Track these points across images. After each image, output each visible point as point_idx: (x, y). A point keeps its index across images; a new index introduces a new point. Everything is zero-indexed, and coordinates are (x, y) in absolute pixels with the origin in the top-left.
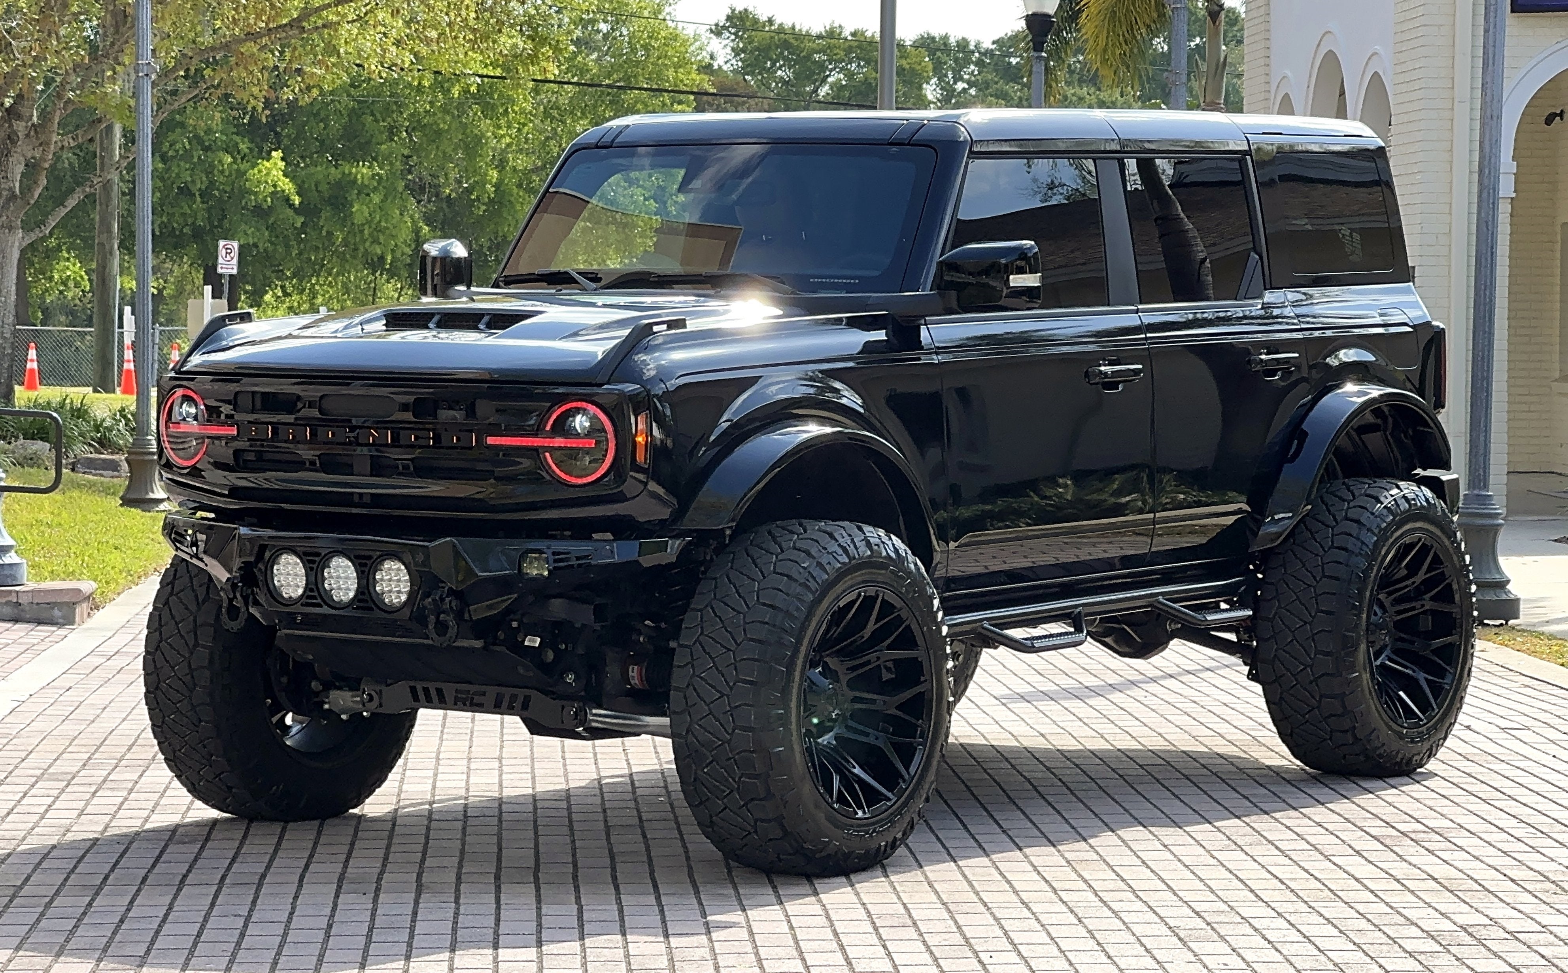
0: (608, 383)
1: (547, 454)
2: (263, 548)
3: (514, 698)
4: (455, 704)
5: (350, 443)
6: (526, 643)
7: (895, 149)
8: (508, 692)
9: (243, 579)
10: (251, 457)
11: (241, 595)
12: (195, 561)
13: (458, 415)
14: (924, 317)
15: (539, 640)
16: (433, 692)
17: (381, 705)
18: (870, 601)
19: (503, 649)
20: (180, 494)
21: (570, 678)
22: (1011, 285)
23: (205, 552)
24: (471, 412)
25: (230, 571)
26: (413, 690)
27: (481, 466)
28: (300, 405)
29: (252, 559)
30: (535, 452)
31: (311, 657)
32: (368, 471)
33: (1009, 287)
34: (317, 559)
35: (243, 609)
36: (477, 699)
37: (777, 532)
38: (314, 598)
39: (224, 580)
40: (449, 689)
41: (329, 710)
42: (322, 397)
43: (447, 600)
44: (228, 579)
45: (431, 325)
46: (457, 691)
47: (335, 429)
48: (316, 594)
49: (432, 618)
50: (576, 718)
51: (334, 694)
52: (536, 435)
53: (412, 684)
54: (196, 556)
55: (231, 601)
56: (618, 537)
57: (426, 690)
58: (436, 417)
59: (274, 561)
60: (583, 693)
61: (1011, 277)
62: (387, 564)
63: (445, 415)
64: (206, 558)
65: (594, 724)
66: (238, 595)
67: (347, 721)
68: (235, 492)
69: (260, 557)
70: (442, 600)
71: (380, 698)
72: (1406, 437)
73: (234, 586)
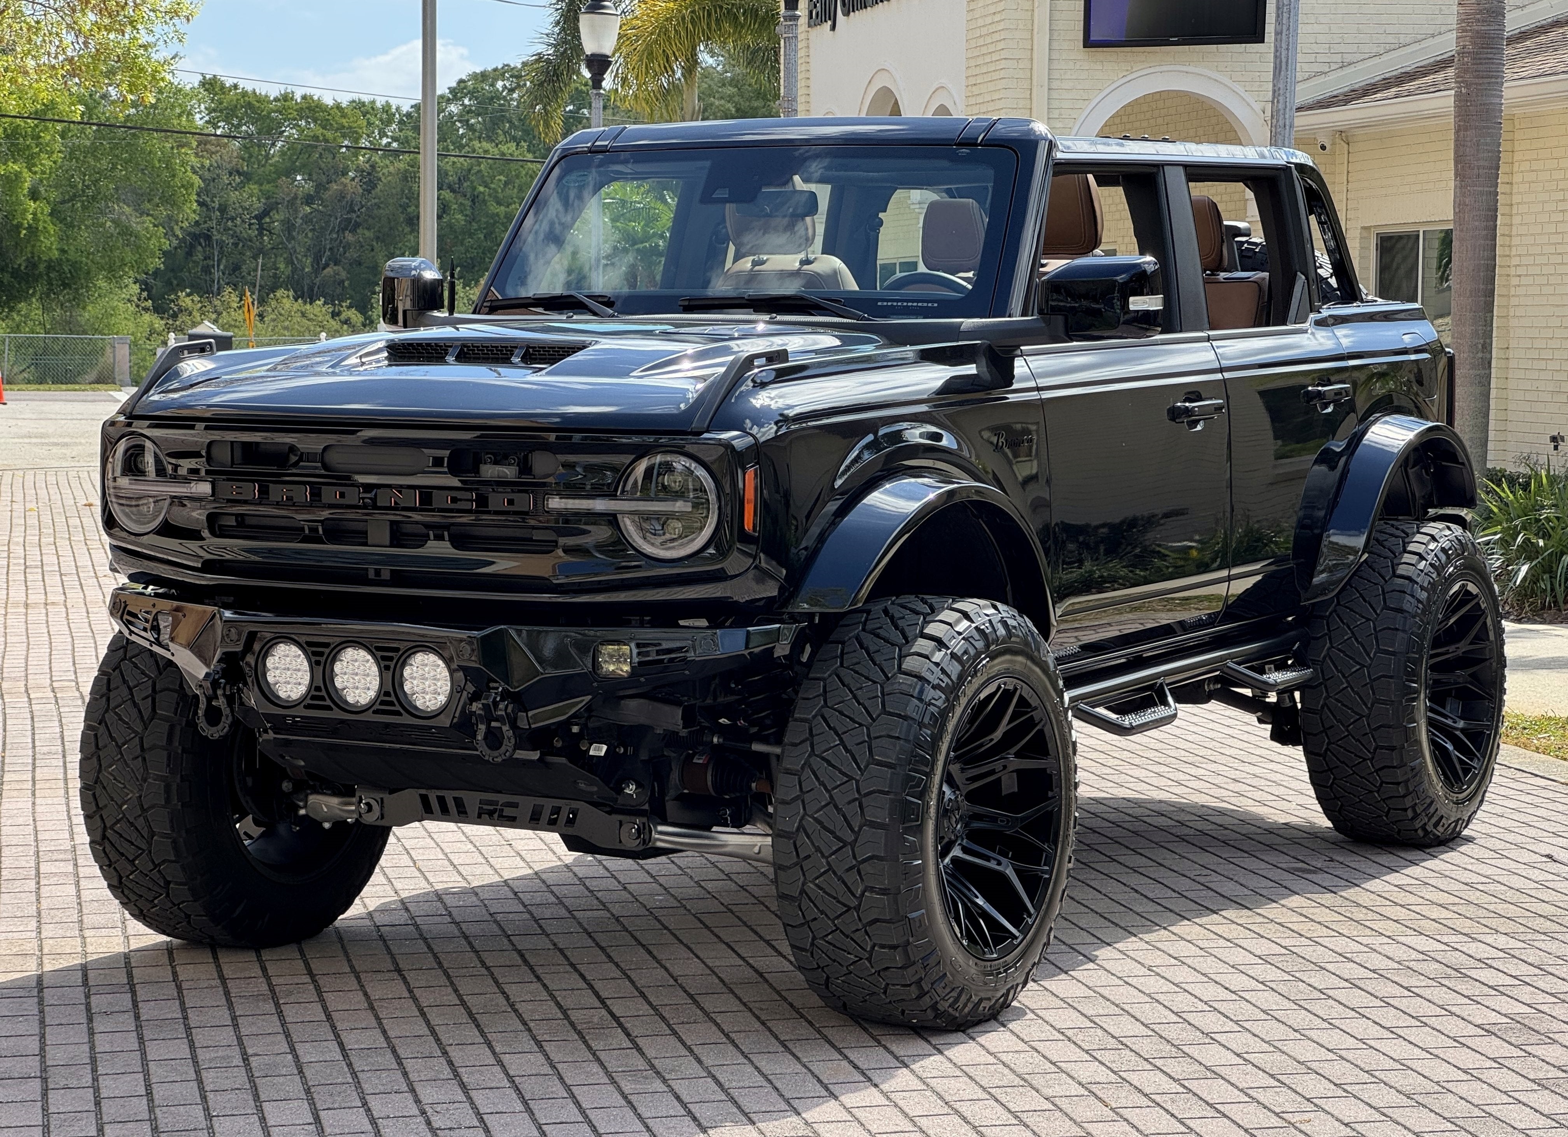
0: (708, 431)
1: (628, 522)
2: (252, 637)
3: (557, 810)
4: (479, 816)
5: (365, 507)
6: (592, 753)
7: (965, 151)
8: (548, 804)
9: (225, 673)
10: (232, 522)
11: (224, 695)
12: (156, 649)
13: (509, 472)
14: (1018, 347)
15: (605, 747)
16: (451, 805)
17: (382, 816)
18: (1008, 695)
19: (563, 760)
20: (133, 566)
21: (631, 789)
22: (1132, 307)
23: (172, 639)
24: (525, 468)
25: (208, 665)
26: (425, 800)
27: (537, 535)
28: (294, 459)
29: (239, 649)
30: (612, 519)
31: (302, 763)
32: (388, 543)
33: (1129, 311)
34: (327, 651)
35: (226, 710)
36: (508, 812)
37: (896, 612)
38: (322, 698)
39: (201, 676)
40: (473, 800)
41: (306, 816)
42: (325, 449)
43: (502, 706)
44: (207, 675)
45: (450, 359)
46: (481, 802)
47: (343, 489)
48: (324, 693)
49: (482, 727)
50: (639, 837)
51: (313, 799)
52: (613, 496)
53: (423, 792)
54: (158, 643)
55: (209, 700)
56: (714, 624)
57: (441, 800)
58: (477, 471)
59: (265, 653)
60: (646, 807)
61: (1131, 299)
62: (419, 658)
63: (489, 471)
64: (172, 646)
65: (660, 844)
66: (220, 692)
67: (330, 829)
68: (209, 566)
69: (248, 647)
70: (496, 704)
71: (382, 807)
72: (1427, 474)
73: (215, 684)
